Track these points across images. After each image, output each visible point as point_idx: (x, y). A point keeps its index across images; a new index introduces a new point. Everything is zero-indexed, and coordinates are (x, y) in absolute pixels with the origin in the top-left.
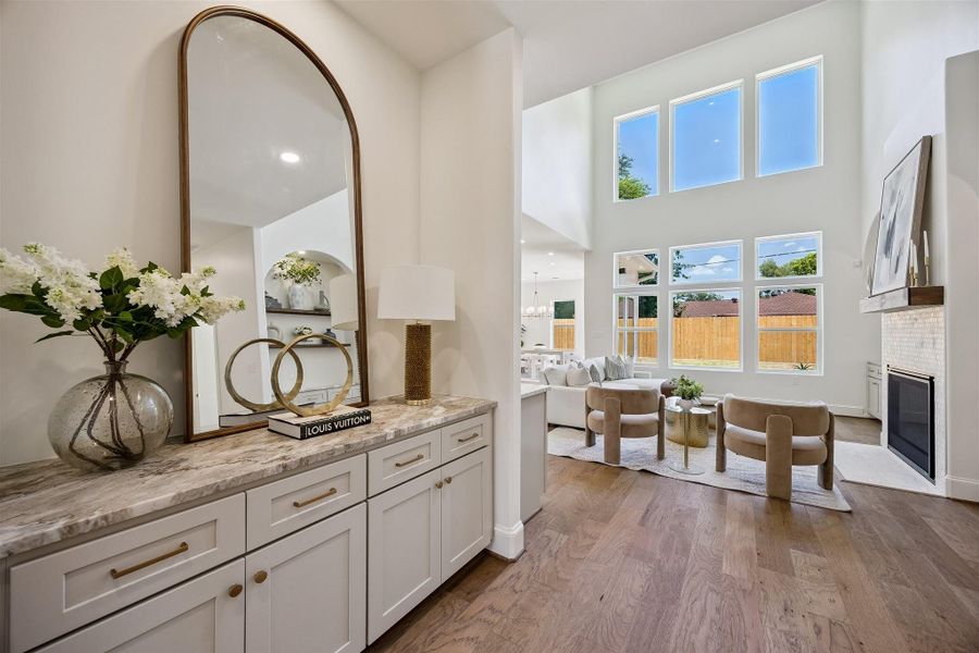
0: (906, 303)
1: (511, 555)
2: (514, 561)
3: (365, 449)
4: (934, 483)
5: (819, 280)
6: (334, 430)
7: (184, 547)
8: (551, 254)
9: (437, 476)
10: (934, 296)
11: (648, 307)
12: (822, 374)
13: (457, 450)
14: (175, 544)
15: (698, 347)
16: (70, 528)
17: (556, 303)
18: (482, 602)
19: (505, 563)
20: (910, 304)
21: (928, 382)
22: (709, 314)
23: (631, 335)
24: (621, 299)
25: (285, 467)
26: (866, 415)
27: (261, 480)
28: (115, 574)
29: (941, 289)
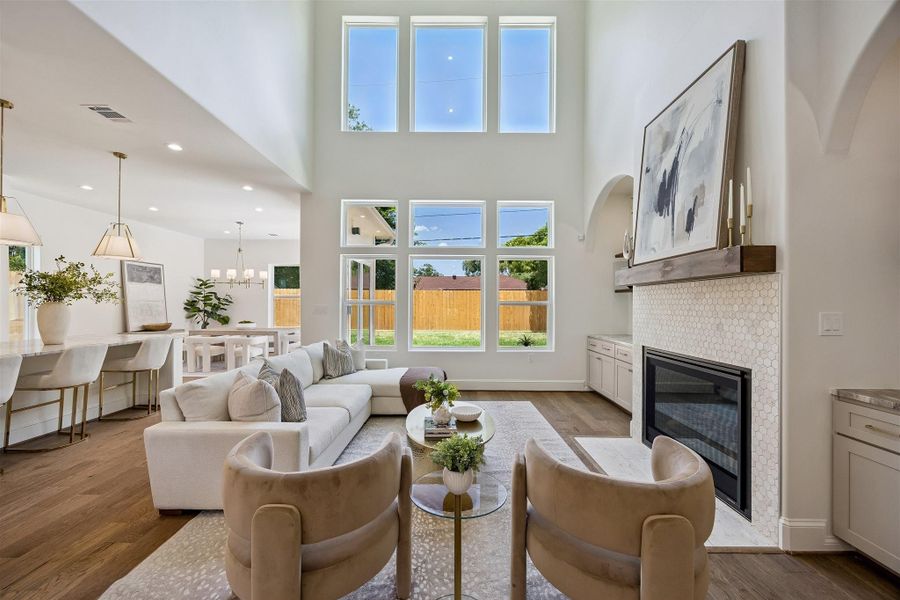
0: (737, 268)
4: (749, 518)
5: (549, 252)
8: (248, 188)
10: (759, 261)
11: (385, 276)
12: (553, 350)
15: (430, 318)
17: (276, 268)
20: (742, 270)
21: (739, 379)
22: (436, 287)
23: (366, 308)
24: (355, 266)
26: (586, 389)
29: (772, 251)
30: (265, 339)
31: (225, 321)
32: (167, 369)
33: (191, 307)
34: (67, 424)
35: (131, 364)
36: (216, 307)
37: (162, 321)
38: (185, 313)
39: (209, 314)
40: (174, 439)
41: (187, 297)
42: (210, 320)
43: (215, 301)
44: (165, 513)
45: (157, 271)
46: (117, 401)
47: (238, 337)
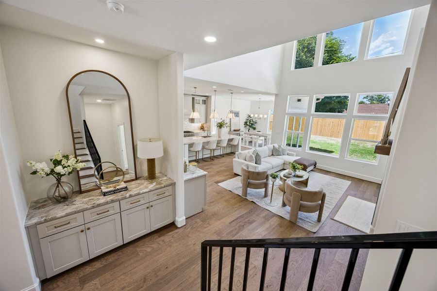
1: (179, 226)
2: (179, 228)
3: (119, 201)
6: (114, 193)
7: (69, 223)
9: (147, 205)
13: (155, 198)
14: (67, 222)
16: (45, 220)
18: (162, 238)
19: (177, 228)
25: (93, 206)
27: (87, 209)
28: (55, 227)
30: (263, 138)
31: (254, 129)
32: (238, 145)
33: (246, 123)
34: (221, 153)
35: (232, 143)
36: (252, 124)
37: (238, 128)
38: (244, 126)
39: (250, 127)
40: (237, 162)
41: (245, 121)
42: (250, 128)
43: (252, 122)
44: (235, 174)
45: (238, 113)
46: (229, 151)
47: (256, 136)
